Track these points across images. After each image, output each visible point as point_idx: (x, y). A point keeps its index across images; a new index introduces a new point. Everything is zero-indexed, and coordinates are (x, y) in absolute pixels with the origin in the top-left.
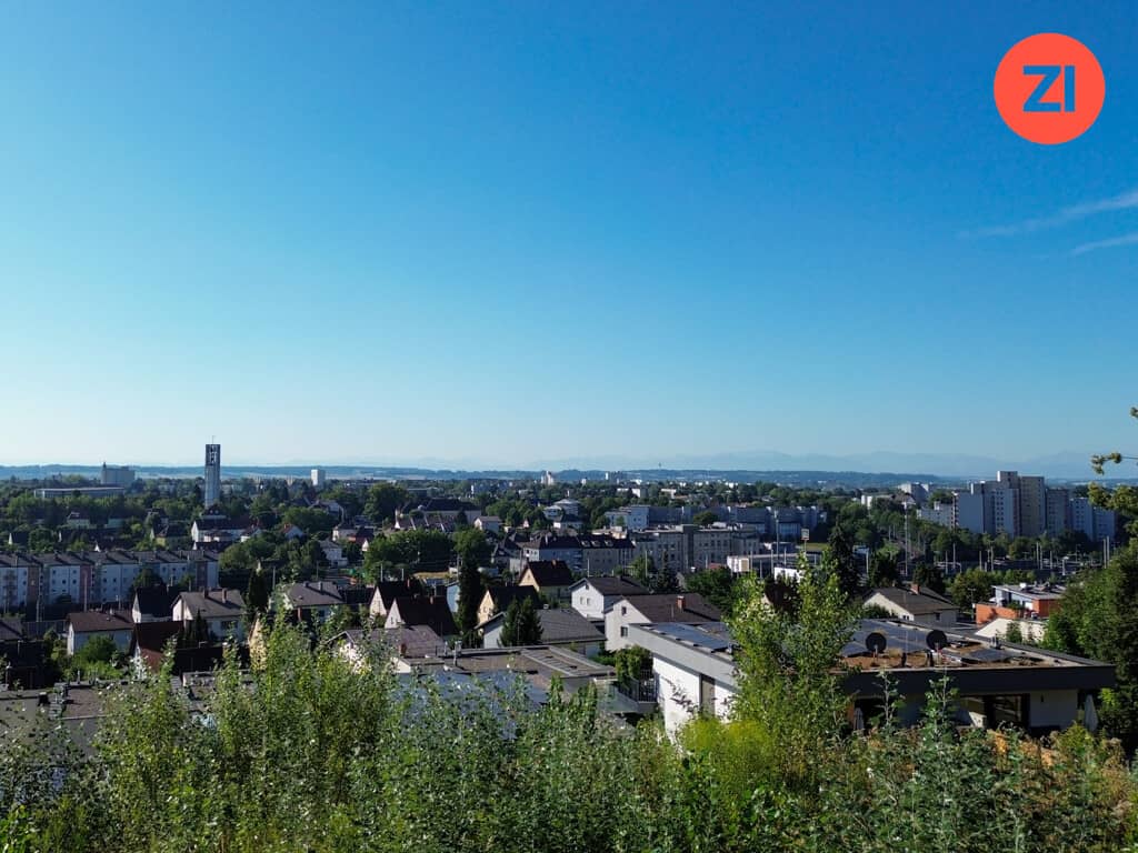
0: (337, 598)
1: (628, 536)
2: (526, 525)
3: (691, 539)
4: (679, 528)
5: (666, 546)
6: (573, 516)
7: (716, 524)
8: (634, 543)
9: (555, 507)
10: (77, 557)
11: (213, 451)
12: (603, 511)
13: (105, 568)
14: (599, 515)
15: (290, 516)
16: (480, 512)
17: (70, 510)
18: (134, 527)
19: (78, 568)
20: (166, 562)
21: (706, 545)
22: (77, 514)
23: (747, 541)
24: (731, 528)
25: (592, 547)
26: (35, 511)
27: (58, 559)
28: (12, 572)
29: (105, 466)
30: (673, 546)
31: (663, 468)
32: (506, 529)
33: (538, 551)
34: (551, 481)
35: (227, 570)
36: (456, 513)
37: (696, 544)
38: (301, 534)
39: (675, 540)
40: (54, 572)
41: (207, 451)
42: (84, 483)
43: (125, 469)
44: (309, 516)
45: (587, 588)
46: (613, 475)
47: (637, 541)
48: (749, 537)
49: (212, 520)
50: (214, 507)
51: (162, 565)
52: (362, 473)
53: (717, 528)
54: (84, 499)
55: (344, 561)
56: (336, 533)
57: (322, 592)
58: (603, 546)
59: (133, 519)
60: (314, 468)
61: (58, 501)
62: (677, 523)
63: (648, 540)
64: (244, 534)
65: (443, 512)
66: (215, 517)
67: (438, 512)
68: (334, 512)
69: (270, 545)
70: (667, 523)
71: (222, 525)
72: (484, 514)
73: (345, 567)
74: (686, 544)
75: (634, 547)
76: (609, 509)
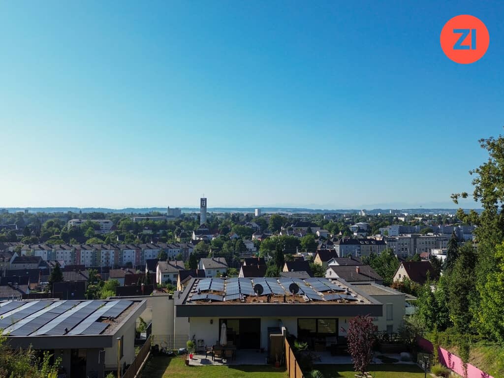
0: (225, 265)
1: (383, 239)
2: (340, 234)
3: (415, 241)
4: (409, 236)
5: (403, 244)
6: (363, 230)
7: (429, 234)
8: (386, 242)
9: (355, 226)
10: (135, 246)
11: (204, 201)
12: (379, 227)
13: (146, 251)
14: (376, 229)
15: (235, 229)
16: (320, 228)
17: (144, 226)
18: (170, 233)
19: (135, 251)
20: (171, 248)
21: (423, 244)
22: (147, 228)
23: (444, 242)
24: (436, 236)
25: (365, 244)
26: (129, 227)
27: (127, 247)
28: (108, 252)
29: (169, 208)
30: (406, 244)
31: (422, 208)
32: (331, 236)
33: (339, 246)
34: (364, 214)
35: (198, 252)
36: (306, 228)
37: (418, 243)
38: (238, 237)
39: (408, 241)
40: (125, 252)
41: (201, 201)
42: (159, 215)
43: (177, 209)
44: (243, 229)
45: (335, 262)
46: (394, 211)
47: (387, 241)
48: (444, 240)
49: (201, 231)
50: (203, 225)
51: (170, 250)
52: (282, 210)
53: (429, 235)
54: (150, 222)
55: (255, 249)
56: (253, 236)
57: (219, 262)
58: (370, 244)
59: (169, 230)
60: (256, 208)
61: (139, 222)
62: (408, 233)
63: (393, 241)
64: (213, 237)
65: (302, 228)
66: (202, 229)
67: (300, 228)
68: (255, 228)
69: (222, 241)
70: (404, 233)
71: (204, 233)
72: (322, 229)
73: (255, 252)
74: (412, 243)
75: (386, 244)
76: (382, 226)
